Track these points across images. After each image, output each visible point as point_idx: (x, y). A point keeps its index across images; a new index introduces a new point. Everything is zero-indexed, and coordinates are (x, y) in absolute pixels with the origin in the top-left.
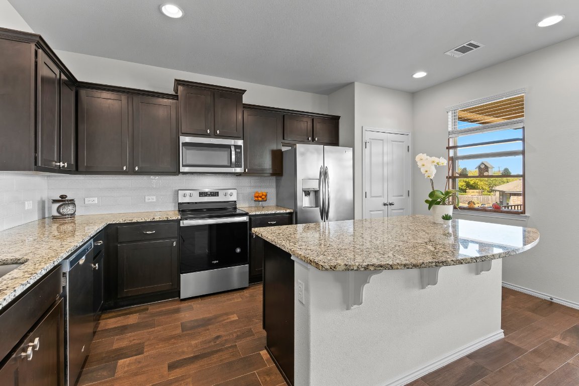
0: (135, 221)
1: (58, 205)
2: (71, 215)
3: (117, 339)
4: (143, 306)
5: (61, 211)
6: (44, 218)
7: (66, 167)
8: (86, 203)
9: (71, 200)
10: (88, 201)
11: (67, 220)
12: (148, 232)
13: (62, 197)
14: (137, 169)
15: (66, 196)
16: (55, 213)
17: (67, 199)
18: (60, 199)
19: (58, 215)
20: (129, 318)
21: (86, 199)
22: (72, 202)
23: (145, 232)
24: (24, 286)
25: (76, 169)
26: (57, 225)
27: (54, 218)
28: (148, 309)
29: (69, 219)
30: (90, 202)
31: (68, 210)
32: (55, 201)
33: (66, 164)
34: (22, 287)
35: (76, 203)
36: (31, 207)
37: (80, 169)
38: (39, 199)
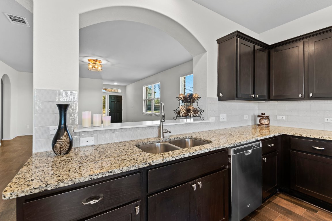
0: (304, 136)
1: (260, 118)
2: (267, 125)
3: (280, 217)
4: (313, 206)
5: (261, 122)
6: (255, 125)
7: (257, 97)
8: (278, 118)
9: (267, 116)
10: (280, 118)
11: (264, 127)
12: (316, 148)
13: (262, 114)
14: (311, 95)
15: (265, 114)
16: (258, 123)
17: (265, 115)
18: (262, 115)
19: (260, 124)
20: (297, 208)
21: (278, 116)
22: (268, 117)
23: (313, 147)
24: (191, 154)
25: (269, 98)
26: (259, 129)
27: (259, 125)
28: (316, 212)
29: (266, 127)
30: (280, 119)
31: (265, 122)
32: (259, 116)
33: (257, 96)
34: (189, 154)
35: (270, 118)
36: (247, 118)
37: (272, 98)
38: (252, 114)
